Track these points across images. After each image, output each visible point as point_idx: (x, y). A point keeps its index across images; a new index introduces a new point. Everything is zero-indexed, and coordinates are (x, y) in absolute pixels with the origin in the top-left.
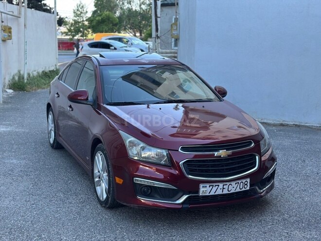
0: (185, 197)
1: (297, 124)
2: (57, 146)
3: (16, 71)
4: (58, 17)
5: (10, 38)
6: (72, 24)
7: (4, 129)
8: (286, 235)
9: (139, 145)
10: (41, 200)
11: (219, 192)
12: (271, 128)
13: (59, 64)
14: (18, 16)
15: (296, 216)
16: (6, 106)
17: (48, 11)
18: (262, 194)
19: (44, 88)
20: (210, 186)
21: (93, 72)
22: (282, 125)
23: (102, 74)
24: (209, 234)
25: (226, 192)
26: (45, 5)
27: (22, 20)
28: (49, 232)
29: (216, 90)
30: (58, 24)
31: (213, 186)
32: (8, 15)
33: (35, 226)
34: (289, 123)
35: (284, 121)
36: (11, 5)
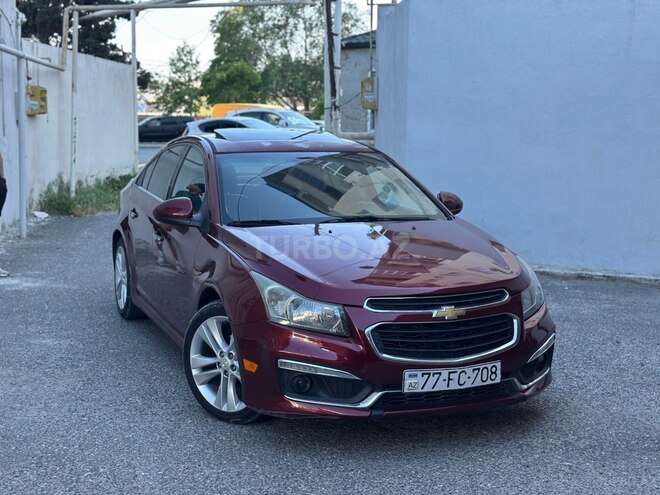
0: (375, 396)
1: (610, 275)
2: (133, 314)
3: (53, 177)
4: (139, 71)
5: (43, 110)
6: (168, 85)
7: (30, 285)
8: (567, 470)
9: (288, 297)
10: (99, 409)
11: (442, 386)
12: (558, 284)
13: (140, 166)
14: (60, 67)
15: (590, 438)
16: (33, 243)
17: (120, 59)
18: (527, 393)
19: (110, 210)
20: (423, 375)
21: (202, 169)
22: (580, 277)
23: (220, 169)
24: (419, 468)
25: (454, 386)
26: (114, 47)
27: (67, 76)
28: (113, 464)
29: (441, 199)
30: (139, 84)
31: (430, 374)
32: (40, 66)
33: (86, 453)
34: (594, 274)
35: (584, 270)
36: (45, 45)
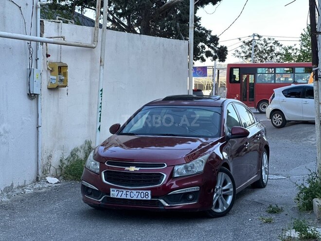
0: (103, 197)
5: (63, 84)
11: (124, 197)
20: (117, 191)
25: (129, 197)
